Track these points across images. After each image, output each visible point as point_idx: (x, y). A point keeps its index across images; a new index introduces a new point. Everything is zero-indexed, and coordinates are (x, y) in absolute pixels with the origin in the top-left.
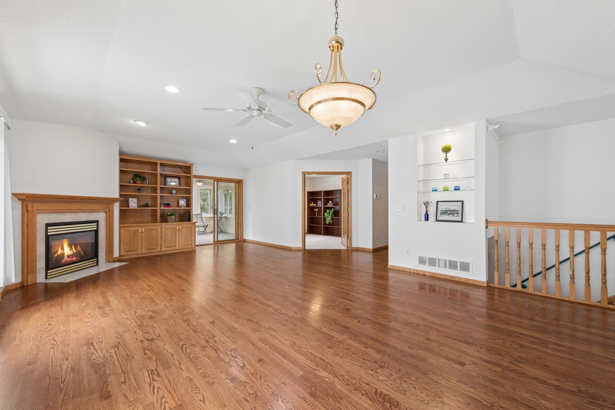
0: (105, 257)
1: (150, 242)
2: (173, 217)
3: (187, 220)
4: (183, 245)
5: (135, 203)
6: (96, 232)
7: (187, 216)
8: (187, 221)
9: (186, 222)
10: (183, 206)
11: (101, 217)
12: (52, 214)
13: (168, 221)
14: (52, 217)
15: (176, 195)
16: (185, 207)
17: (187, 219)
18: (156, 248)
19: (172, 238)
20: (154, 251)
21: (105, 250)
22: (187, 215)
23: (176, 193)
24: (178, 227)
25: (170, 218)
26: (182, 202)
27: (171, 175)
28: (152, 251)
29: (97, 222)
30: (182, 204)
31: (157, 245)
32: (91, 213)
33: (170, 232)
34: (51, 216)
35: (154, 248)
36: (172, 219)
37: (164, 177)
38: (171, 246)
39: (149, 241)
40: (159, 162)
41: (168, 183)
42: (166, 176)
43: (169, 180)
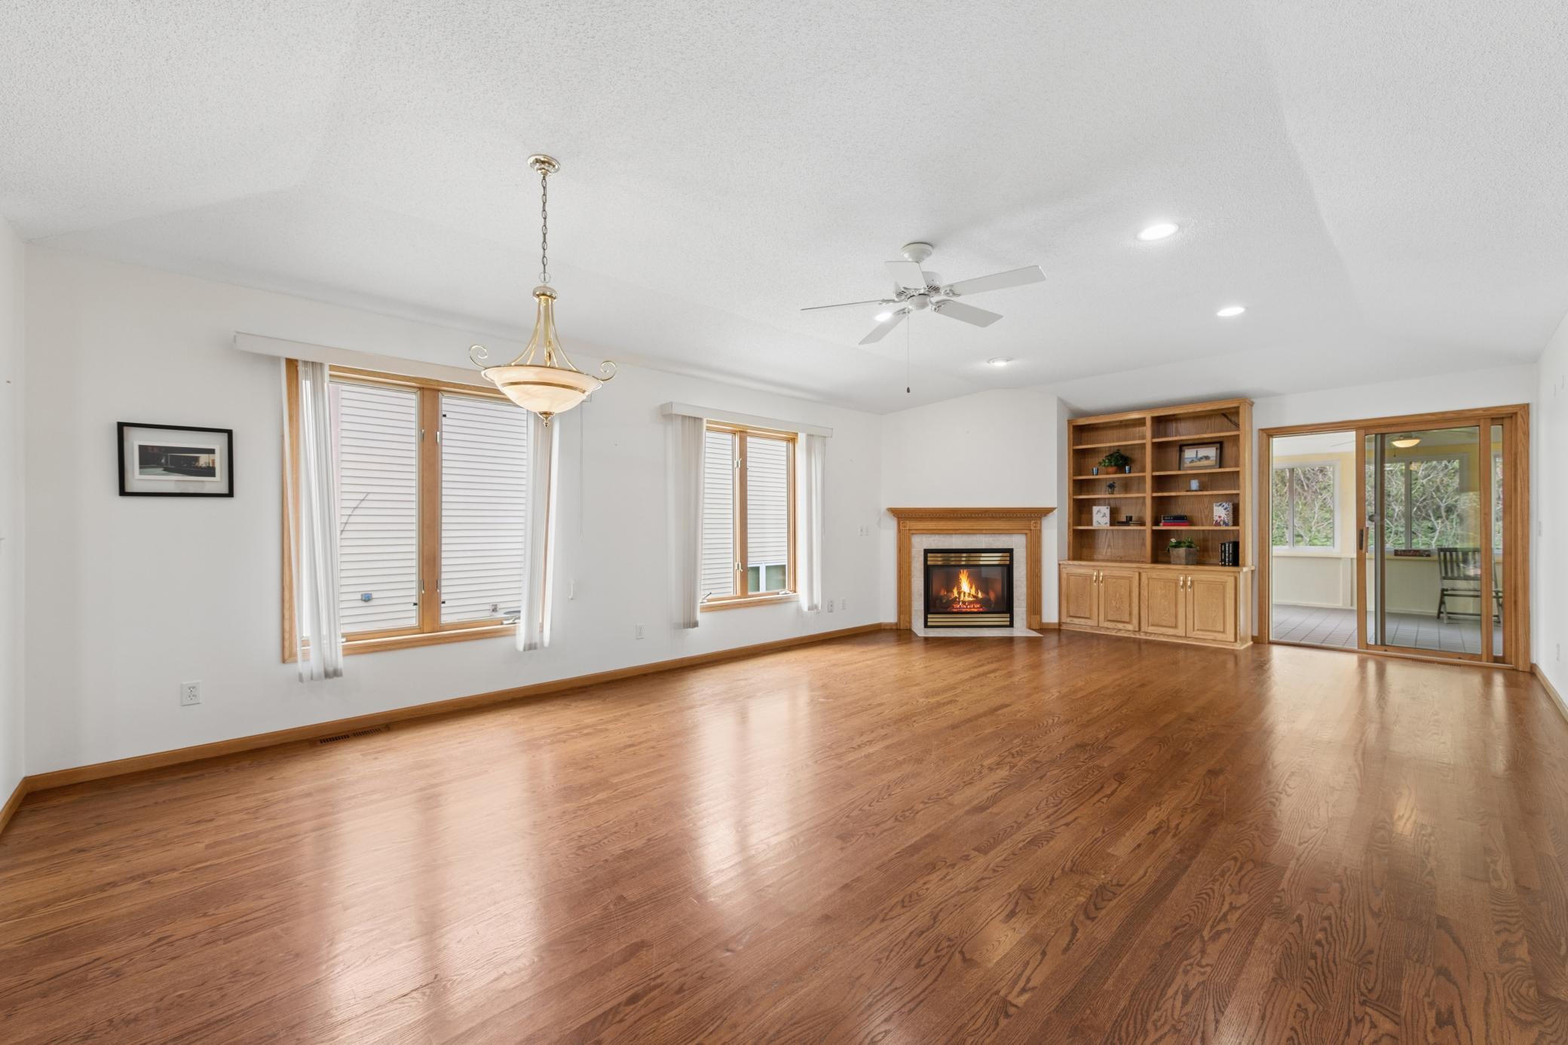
0: (1025, 616)
1: (1114, 604)
2: (1182, 551)
3: (1229, 562)
4: (1196, 628)
5: (1104, 516)
6: (1009, 569)
7: (1229, 551)
8: (1229, 565)
9: (1227, 568)
10: (1222, 523)
11: (1018, 543)
12: (933, 536)
13: (1172, 560)
14: (934, 540)
15: (1200, 493)
16: (1226, 524)
17: (1229, 558)
18: (1128, 620)
19: (1166, 603)
20: (1124, 627)
21: (1024, 604)
22: (1229, 546)
23: (1199, 487)
24: (1182, 578)
25: (1175, 552)
26: (1221, 512)
27: (1196, 442)
28: (1120, 626)
29: (1010, 551)
30: (1220, 517)
31: (1130, 614)
32: (997, 535)
33: (1161, 588)
34: (932, 539)
35: (1124, 620)
36: (1178, 557)
37: (1178, 448)
38: (1164, 623)
39: (1113, 602)
40: (1148, 416)
41: (1187, 463)
42: (1182, 446)
43: (1189, 454)
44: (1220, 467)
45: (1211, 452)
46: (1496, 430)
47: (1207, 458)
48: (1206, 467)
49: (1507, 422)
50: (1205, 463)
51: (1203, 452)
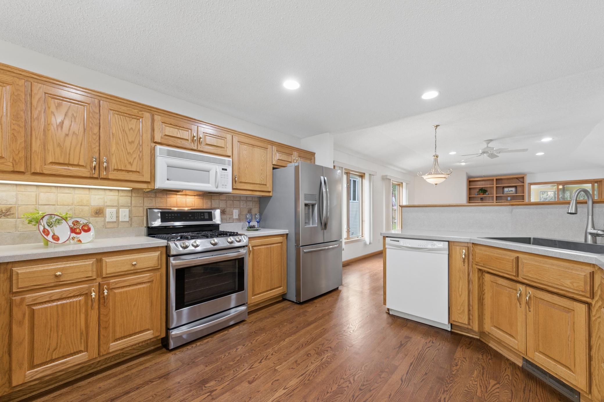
15: (511, 201)
23: (510, 199)
27: (508, 186)
37: (502, 188)
40: (495, 178)
41: (505, 192)
42: (504, 187)
43: (506, 190)
44: (516, 194)
45: (513, 189)
46: (596, 185)
47: (512, 191)
48: (511, 194)
49: (599, 183)
50: (511, 192)
51: (510, 189)
